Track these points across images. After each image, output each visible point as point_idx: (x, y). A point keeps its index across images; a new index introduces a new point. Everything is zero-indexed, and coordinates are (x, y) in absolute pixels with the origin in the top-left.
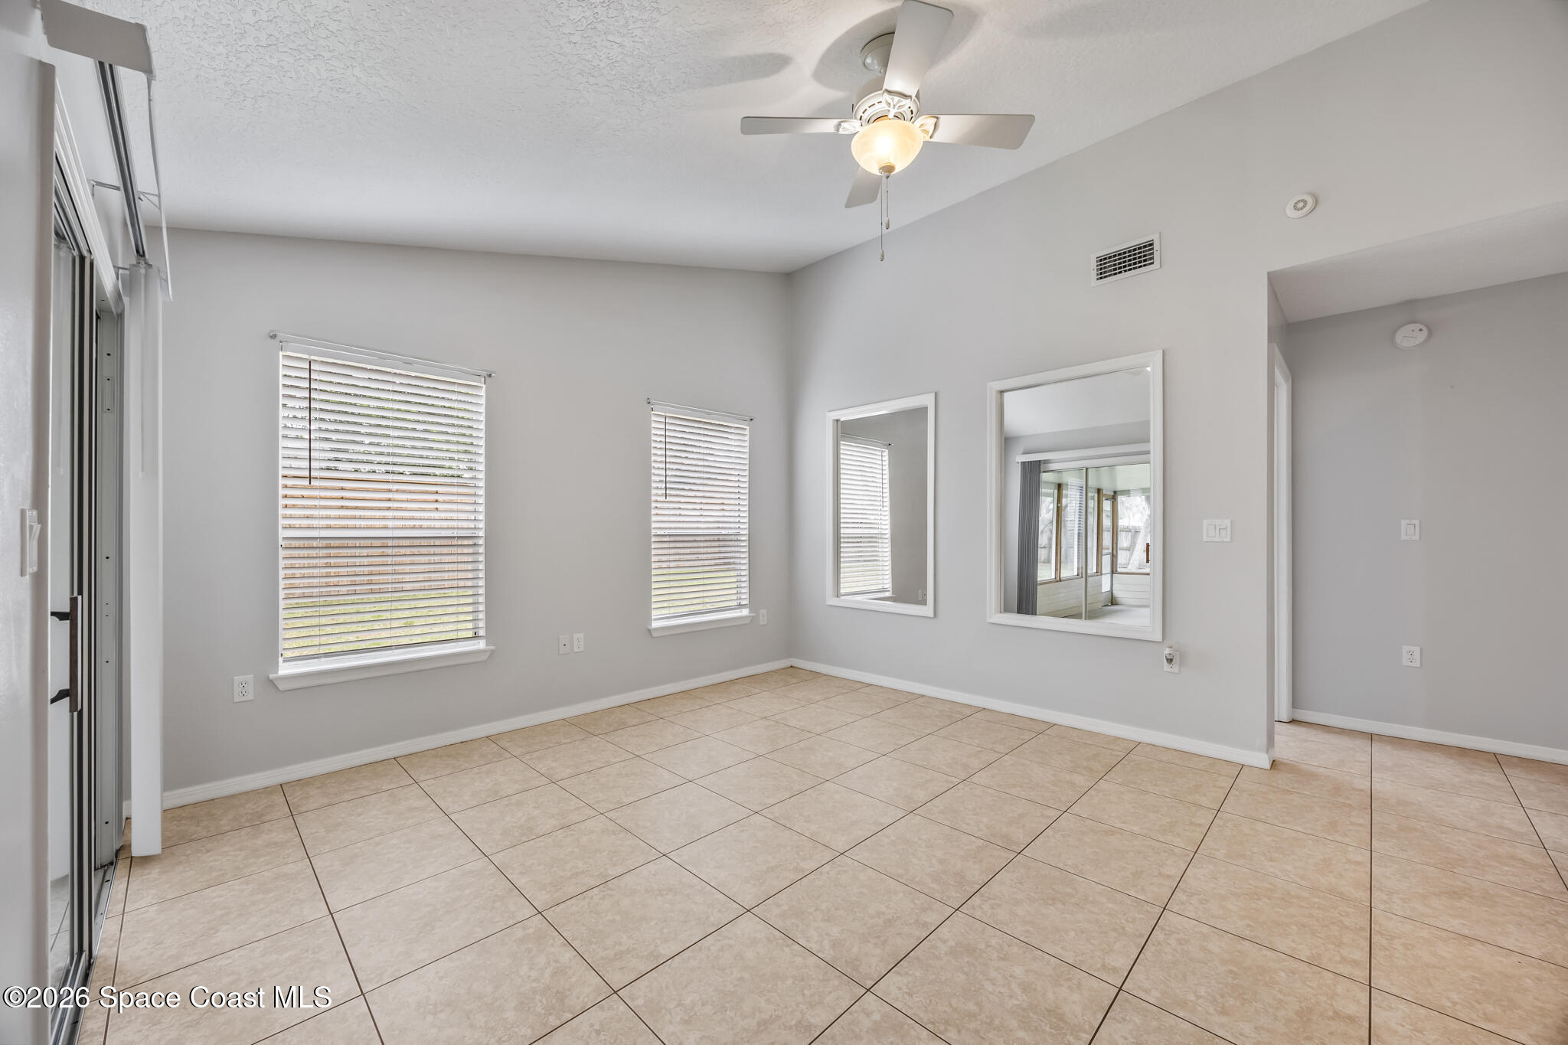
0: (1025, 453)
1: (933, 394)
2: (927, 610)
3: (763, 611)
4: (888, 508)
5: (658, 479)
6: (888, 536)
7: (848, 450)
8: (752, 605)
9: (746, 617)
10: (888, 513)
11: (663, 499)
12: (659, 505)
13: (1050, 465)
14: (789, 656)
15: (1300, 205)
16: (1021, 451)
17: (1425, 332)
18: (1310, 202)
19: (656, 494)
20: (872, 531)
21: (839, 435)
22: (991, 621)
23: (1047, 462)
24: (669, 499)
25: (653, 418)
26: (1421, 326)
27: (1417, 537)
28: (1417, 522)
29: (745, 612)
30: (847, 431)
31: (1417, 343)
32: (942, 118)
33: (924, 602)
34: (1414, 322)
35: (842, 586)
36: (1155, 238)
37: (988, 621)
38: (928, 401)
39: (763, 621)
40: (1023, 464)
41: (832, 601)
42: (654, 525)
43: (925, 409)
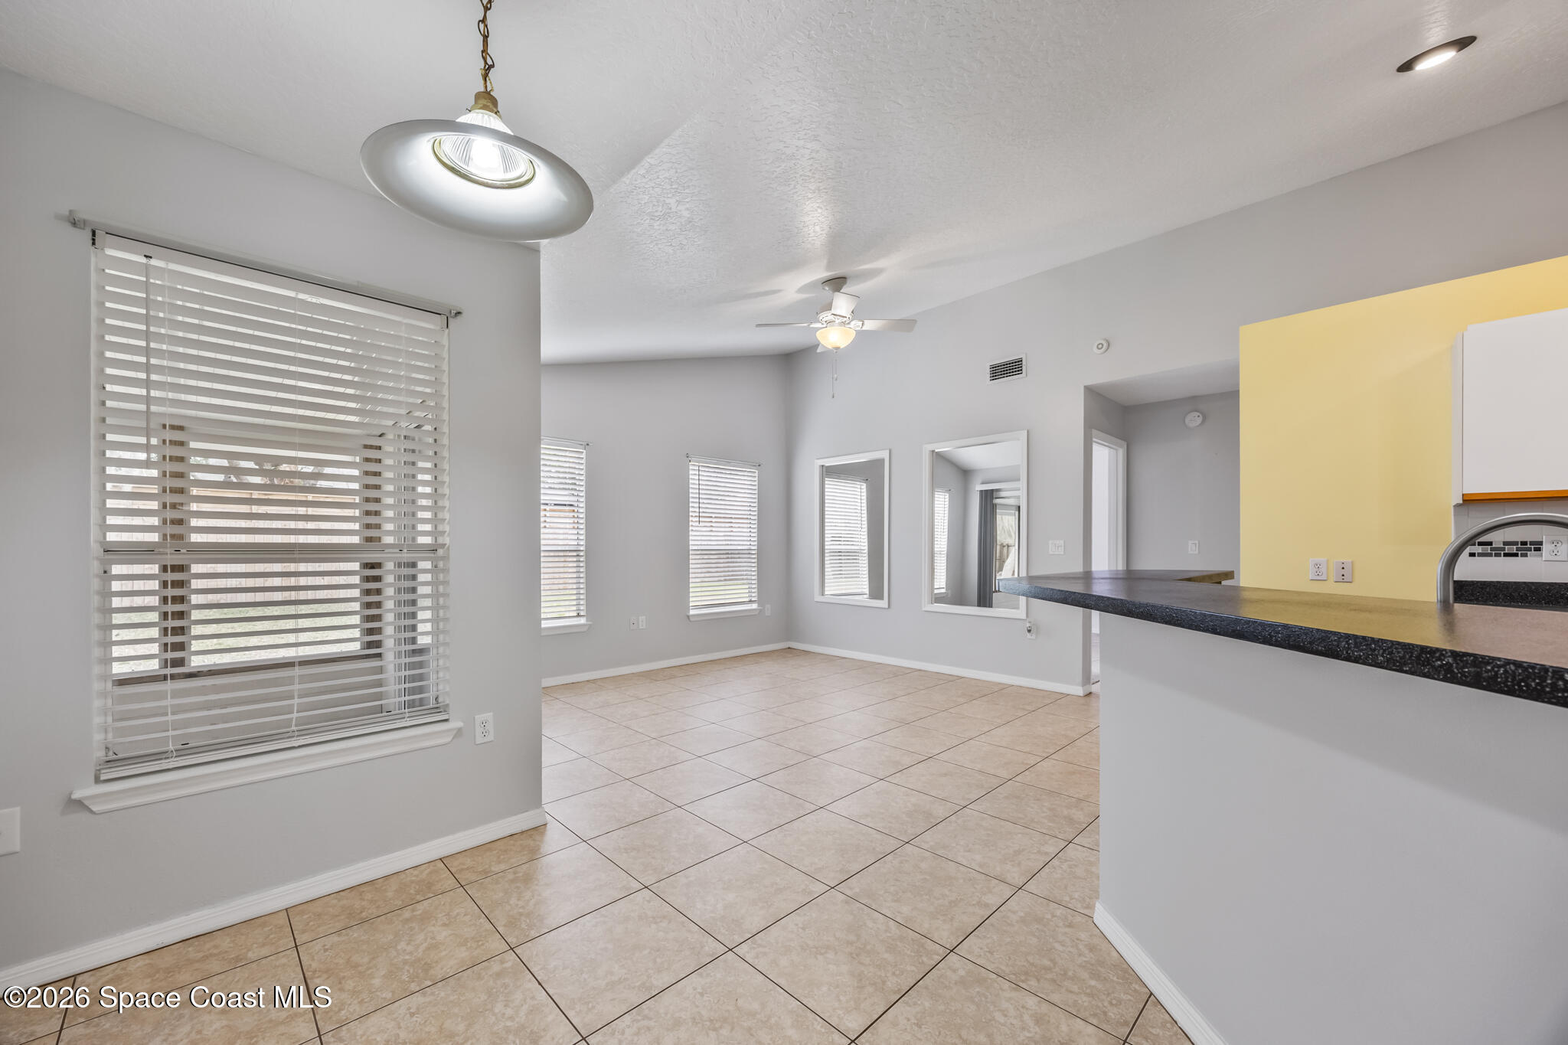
0: (983, 483)
1: (888, 451)
2: (884, 603)
3: (768, 606)
4: (866, 530)
5: (694, 514)
6: (866, 551)
7: (831, 485)
8: (760, 602)
9: (754, 609)
10: (866, 533)
11: (697, 524)
12: (694, 529)
13: (1001, 493)
14: (788, 639)
15: (1100, 346)
16: (980, 481)
17: (1201, 418)
18: (1105, 345)
19: (693, 520)
20: (853, 547)
21: (824, 473)
22: (926, 609)
23: (998, 490)
24: (701, 524)
25: (691, 467)
26: (1198, 414)
27: (1197, 552)
28: (1197, 542)
29: (754, 606)
30: (829, 472)
31: (1197, 424)
32: (866, 321)
33: (881, 598)
34: (1196, 411)
35: (826, 589)
36: (1023, 356)
37: (924, 609)
38: (885, 455)
39: (768, 613)
40: (981, 491)
41: (818, 598)
42: (691, 543)
43: (882, 461)
